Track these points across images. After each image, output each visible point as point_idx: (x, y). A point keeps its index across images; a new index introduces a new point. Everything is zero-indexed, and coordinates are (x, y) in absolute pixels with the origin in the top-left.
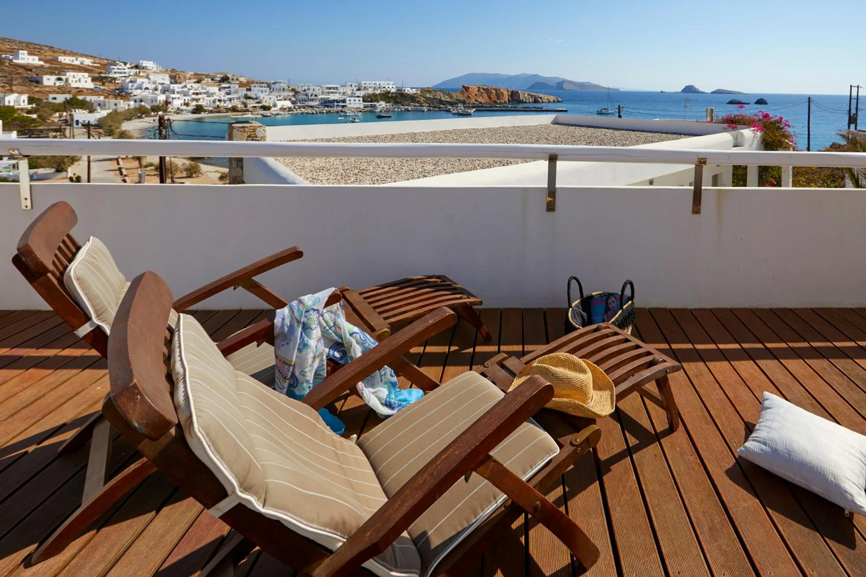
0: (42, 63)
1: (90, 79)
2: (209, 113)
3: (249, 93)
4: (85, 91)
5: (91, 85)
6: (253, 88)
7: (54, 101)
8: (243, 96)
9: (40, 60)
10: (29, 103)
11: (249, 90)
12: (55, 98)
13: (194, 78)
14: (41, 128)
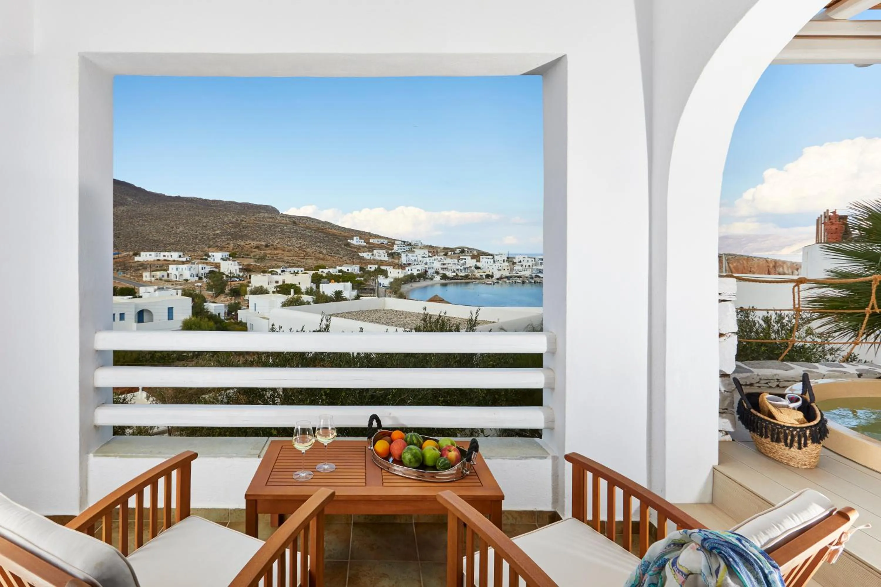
0: (365, 244)
1: (386, 255)
2: (451, 280)
3: (479, 264)
4: (385, 262)
5: (386, 258)
6: (481, 260)
7: (370, 269)
8: (474, 266)
9: (364, 242)
10: (360, 271)
11: (478, 261)
12: (371, 268)
13: (443, 252)
14: (366, 288)
